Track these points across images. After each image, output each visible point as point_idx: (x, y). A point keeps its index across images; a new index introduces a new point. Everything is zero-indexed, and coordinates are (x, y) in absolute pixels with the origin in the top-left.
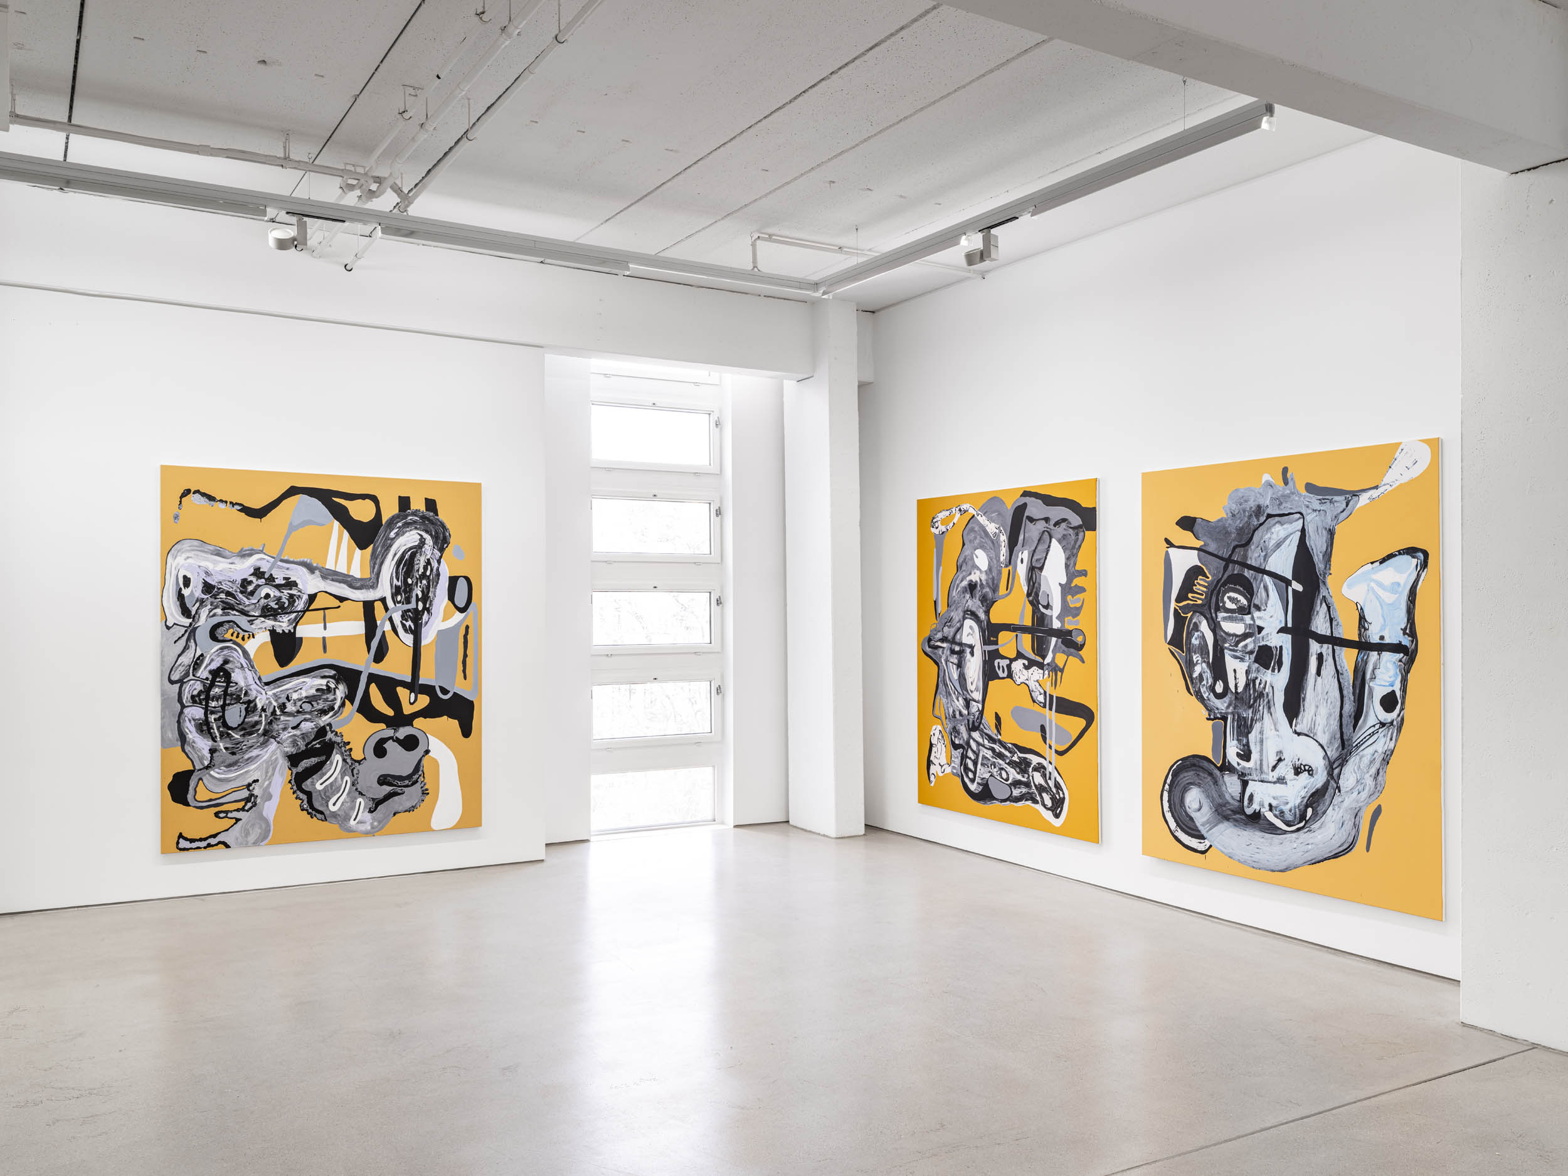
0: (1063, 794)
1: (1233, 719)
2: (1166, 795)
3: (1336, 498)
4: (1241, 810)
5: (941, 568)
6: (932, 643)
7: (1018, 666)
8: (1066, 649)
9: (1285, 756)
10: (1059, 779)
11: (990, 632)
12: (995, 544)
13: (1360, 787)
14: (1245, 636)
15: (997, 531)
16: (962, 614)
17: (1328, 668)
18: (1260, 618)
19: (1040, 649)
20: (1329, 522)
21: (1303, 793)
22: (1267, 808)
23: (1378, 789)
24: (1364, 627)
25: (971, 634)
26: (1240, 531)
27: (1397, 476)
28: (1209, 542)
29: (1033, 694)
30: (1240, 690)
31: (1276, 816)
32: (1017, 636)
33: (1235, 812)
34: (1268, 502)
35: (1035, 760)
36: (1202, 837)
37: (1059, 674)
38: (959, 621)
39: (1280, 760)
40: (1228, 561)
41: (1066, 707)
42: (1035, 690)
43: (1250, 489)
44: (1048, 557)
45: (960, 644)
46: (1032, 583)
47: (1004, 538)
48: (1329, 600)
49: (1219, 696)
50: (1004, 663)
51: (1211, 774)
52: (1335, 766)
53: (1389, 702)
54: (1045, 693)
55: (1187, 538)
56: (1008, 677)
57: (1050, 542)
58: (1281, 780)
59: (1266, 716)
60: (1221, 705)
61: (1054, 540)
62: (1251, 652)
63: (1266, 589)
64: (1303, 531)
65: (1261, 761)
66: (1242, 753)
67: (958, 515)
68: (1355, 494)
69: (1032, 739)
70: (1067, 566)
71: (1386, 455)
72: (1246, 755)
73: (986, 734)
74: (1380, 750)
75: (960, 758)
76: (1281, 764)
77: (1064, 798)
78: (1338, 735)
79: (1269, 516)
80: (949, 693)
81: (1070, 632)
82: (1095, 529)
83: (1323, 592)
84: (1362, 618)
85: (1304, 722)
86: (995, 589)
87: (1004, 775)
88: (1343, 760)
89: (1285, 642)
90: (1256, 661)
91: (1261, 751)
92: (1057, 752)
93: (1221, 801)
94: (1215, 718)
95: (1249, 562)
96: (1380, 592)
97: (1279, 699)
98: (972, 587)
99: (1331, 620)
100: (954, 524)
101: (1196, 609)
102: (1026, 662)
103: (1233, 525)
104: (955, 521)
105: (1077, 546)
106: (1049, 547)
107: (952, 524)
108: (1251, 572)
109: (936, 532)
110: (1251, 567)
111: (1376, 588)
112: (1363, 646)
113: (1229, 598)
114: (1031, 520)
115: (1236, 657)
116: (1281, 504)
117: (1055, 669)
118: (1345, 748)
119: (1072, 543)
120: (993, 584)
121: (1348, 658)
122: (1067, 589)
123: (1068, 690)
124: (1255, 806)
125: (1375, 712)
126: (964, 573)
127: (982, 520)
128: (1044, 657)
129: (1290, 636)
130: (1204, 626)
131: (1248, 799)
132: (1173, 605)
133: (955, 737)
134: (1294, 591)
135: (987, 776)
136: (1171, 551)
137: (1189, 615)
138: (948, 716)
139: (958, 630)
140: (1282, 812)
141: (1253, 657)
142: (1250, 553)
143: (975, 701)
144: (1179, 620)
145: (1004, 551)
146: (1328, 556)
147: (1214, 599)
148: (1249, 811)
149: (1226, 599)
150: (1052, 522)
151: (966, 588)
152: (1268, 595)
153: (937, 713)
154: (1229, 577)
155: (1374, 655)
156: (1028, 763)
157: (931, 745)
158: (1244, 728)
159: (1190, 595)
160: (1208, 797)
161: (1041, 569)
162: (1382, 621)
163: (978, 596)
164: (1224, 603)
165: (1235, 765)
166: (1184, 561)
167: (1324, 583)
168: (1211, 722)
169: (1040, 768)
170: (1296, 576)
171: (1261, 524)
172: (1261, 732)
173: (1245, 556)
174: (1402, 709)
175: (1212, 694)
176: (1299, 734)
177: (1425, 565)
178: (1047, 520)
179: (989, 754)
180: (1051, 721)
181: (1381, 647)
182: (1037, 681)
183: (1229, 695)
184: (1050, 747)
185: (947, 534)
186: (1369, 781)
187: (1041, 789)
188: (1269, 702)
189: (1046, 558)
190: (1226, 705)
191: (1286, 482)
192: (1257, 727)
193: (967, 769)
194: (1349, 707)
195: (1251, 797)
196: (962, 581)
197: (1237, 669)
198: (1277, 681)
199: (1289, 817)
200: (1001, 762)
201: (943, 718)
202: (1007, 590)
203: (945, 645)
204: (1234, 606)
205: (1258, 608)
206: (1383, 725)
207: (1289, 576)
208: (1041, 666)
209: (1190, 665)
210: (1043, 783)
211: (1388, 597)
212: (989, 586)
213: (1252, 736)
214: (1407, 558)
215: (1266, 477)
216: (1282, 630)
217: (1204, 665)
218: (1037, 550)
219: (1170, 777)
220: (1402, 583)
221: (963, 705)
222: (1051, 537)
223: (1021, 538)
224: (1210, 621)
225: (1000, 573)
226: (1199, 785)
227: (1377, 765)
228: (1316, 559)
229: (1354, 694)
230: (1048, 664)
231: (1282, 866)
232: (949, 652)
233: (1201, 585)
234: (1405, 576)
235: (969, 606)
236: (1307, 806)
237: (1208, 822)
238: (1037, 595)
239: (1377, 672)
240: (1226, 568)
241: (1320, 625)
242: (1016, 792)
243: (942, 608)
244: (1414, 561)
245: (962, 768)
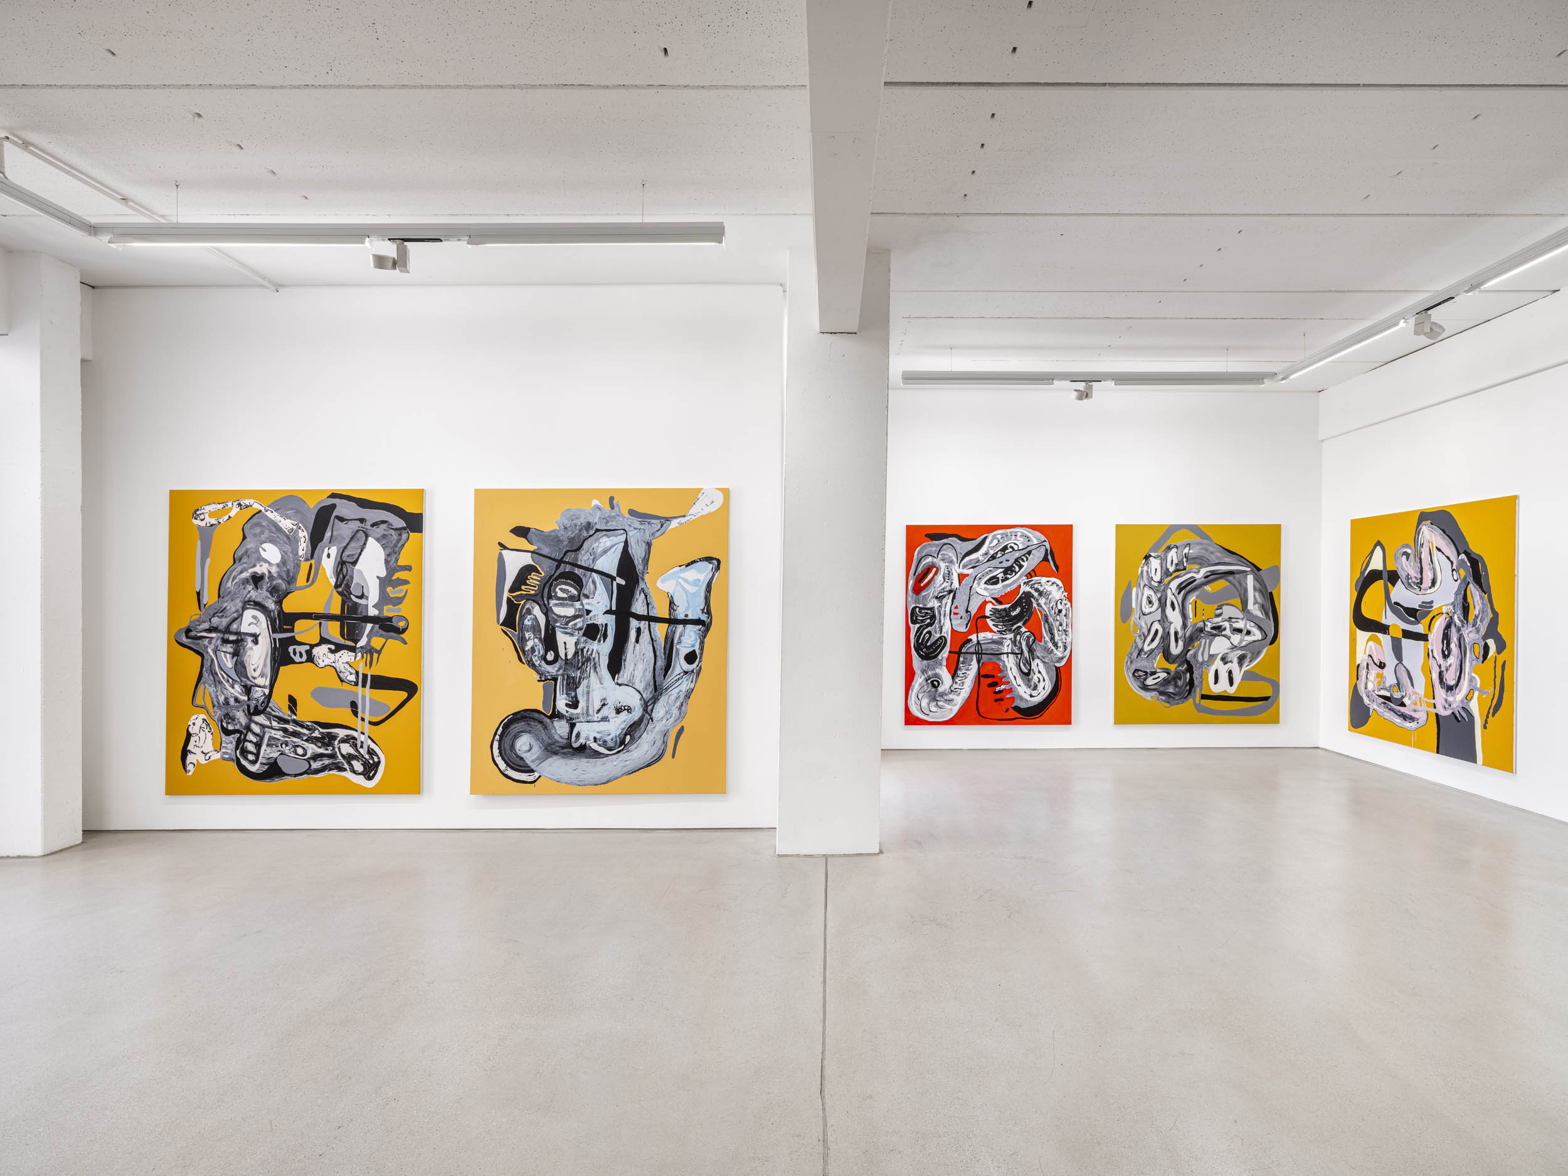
0: (379, 758)
1: (563, 679)
2: (496, 745)
3: (653, 521)
4: (569, 746)
5: (208, 561)
6: (192, 634)
7: (321, 652)
8: (382, 632)
9: (609, 701)
10: (373, 746)
11: (283, 622)
12: (291, 539)
13: (668, 716)
14: (575, 617)
15: (295, 527)
16: (240, 605)
17: (645, 637)
18: (588, 604)
19: (351, 632)
20: (647, 537)
21: (623, 726)
22: (592, 740)
23: (682, 715)
24: (673, 609)
25: (253, 622)
26: (571, 540)
27: (699, 510)
28: (542, 546)
29: (341, 675)
30: (569, 657)
31: (600, 745)
32: (320, 624)
33: (563, 748)
34: (596, 520)
35: (342, 733)
36: (533, 771)
37: (375, 655)
38: (237, 611)
39: (604, 705)
40: (560, 562)
41: (380, 683)
42: (343, 671)
43: (580, 510)
44: (363, 553)
45: (238, 633)
46: (341, 576)
47: (304, 535)
48: (646, 591)
49: (549, 663)
50: (303, 649)
51: (541, 722)
52: (648, 706)
53: (691, 658)
54: (357, 673)
55: (522, 543)
56: (306, 661)
57: (366, 540)
58: (605, 719)
59: (593, 674)
60: (552, 670)
61: (370, 539)
62: (580, 629)
63: (594, 583)
64: (626, 542)
65: (588, 707)
66: (571, 703)
67: (235, 510)
68: (668, 519)
69: (343, 715)
70: (387, 562)
71: (692, 495)
72: (574, 704)
73: (274, 716)
74: (683, 690)
75: (234, 743)
76: (605, 708)
77: (379, 762)
78: (652, 683)
79: (597, 530)
80: (220, 682)
81: (390, 619)
82: (421, 531)
83: (642, 585)
84: (672, 603)
85: (624, 676)
86: (291, 580)
87: (300, 751)
88: (655, 700)
89: (611, 620)
90: (584, 635)
91: (588, 700)
92: (370, 723)
93: (550, 741)
94: (546, 680)
95: (579, 563)
96: (686, 586)
97: (604, 661)
98: (257, 580)
99: (648, 604)
100: (230, 517)
101: (529, 598)
102: (333, 647)
103: (565, 536)
104: (232, 514)
105: (399, 545)
106: (365, 544)
107: (227, 517)
108: (581, 570)
109: (203, 524)
110: (580, 567)
111: (682, 582)
112: (672, 621)
113: (560, 589)
114: (341, 519)
115: (566, 633)
116: (608, 522)
117: (369, 651)
118: (658, 690)
119: (394, 542)
120: (288, 575)
121: (660, 630)
122: (384, 582)
123: (385, 668)
124: (582, 741)
125: (680, 665)
126: (245, 565)
127: (273, 516)
128: (356, 642)
129: (614, 616)
130: (537, 611)
131: (576, 737)
132: (506, 594)
133: (228, 723)
134: (618, 585)
135: (275, 755)
136: (505, 552)
137: (522, 602)
138: (216, 703)
139: (235, 619)
140: (605, 742)
141: (582, 632)
142: (580, 557)
143: (260, 687)
144: (512, 607)
145: (303, 547)
146: (646, 560)
147: (546, 590)
148: (576, 745)
149: (557, 590)
150: (369, 523)
151: (247, 579)
152: (596, 587)
153: (199, 700)
154: (560, 574)
155: (680, 627)
156: (333, 737)
157: (189, 736)
158: (572, 685)
159: (523, 587)
160: (538, 739)
161: (355, 563)
162: (686, 604)
163: (265, 587)
164: (556, 593)
165: (565, 713)
166: (515, 562)
167: (643, 579)
168: (542, 683)
169: (347, 740)
170: (620, 573)
171: (590, 536)
172: (588, 687)
173: (576, 559)
174: (700, 662)
175: (543, 662)
176: (620, 685)
177: (718, 568)
178: (362, 520)
179: (279, 735)
180: (364, 697)
181: (685, 622)
182: (347, 663)
183: (560, 661)
184: (363, 719)
185: (218, 529)
186: (675, 712)
187: (349, 758)
188: (595, 664)
189: (360, 554)
190: (556, 669)
191: (612, 507)
192: (584, 683)
193: (244, 752)
194: (661, 663)
195: (578, 735)
196: (241, 572)
197: (567, 642)
198: (602, 649)
199: (610, 744)
200: (295, 740)
201: (210, 707)
202: (308, 581)
203: (213, 635)
204: (565, 595)
205: (587, 597)
206: (686, 673)
207: (614, 574)
208: (352, 649)
209: (523, 640)
210: (352, 751)
211: (691, 589)
212: (282, 578)
213: (579, 691)
214: (705, 563)
215: (595, 502)
216: (607, 612)
217: (536, 640)
218: (348, 547)
219: (501, 729)
220: (702, 580)
221: (240, 691)
222: (367, 536)
223: (328, 534)
224: (543, 607)
225: (297, 566)
226: (530, 732)
227: (681, 699)
228: (636, 562)
229: (665, 654)
230: (362, 647)
231: (605, 779)
232: (219, 642)
233: (534, 579)
234: (704, 575)
235: (251, 597)
236: (626, 735)
237: (538, 758)
238: (348, 586)
239: (682, 638)
240: (558, 567)
241: (639, 607)
242: (315, 765)
243: (210, 597)
244: (709, 567)
245: (238, 751)
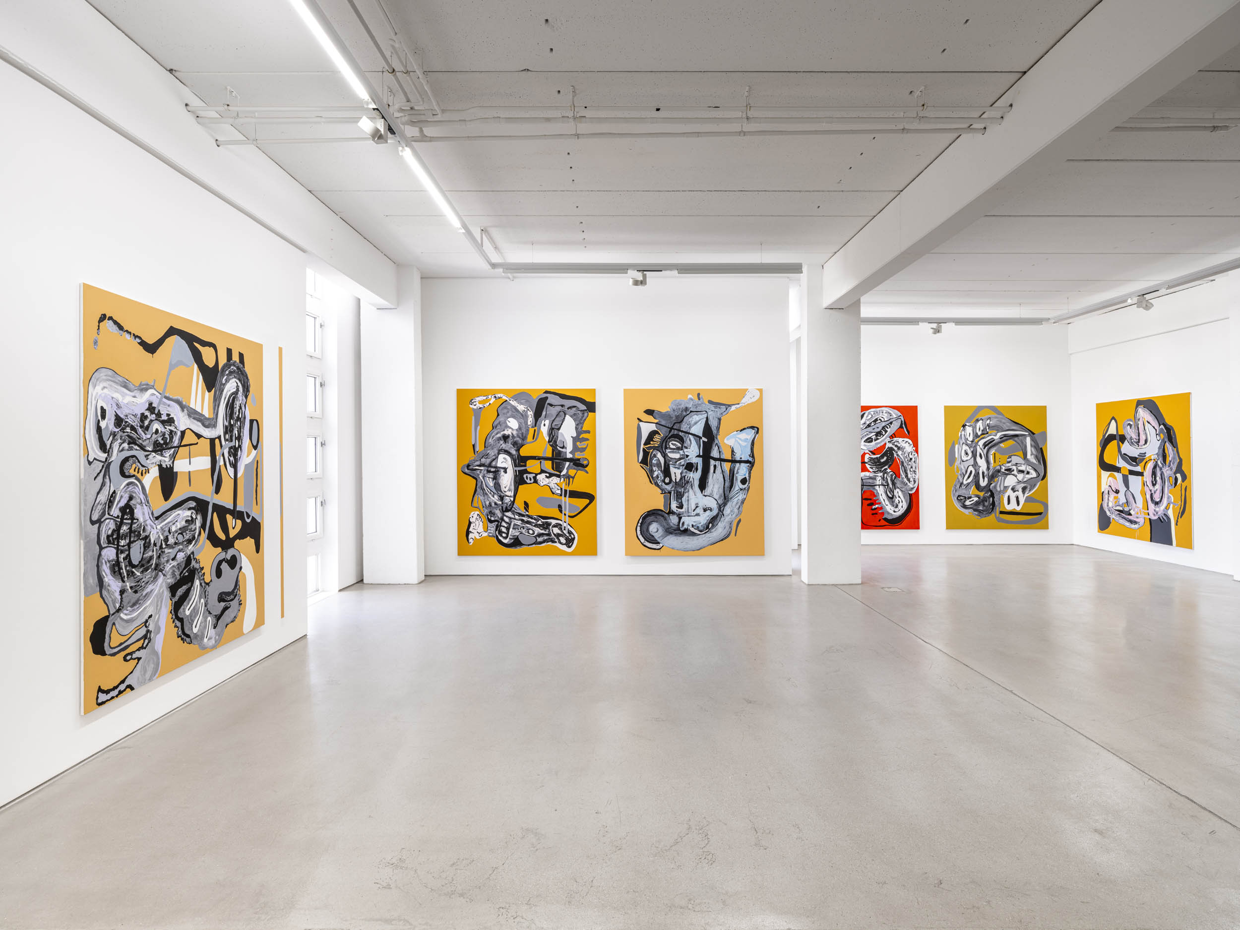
0: (574, 536)
1: (674, 493)
2: (639, 528)
3: (721, 407)
4: (679, 529)
5: (479, 428)
6: (471, 467)
7: (541, 477)
8: (576, 467)
9: (699, 505)
10: (571, 529)
11: (520, 461)
12: (524, 416)
13: (733, 513)
14: (680, 459)
15: (526, 409)
16: (496, 452)
17: (719, 470)
18: (687, 452)
19: (558, 468)
20: (718, 415)
21: (707, 519)
22: (691, 526)
23: (739, 513)
24: (733, 454)
25: (504, 461)
26: (677, 417)
27: (746, 401)
28: (661, 420)
29: (552, 490)
30: (677, 481)
31: (695, 529)
32: (541, 462)
33: (675, 530)
34: (691, 406)
35: (554, 522)
36: (659, 543)
37: (571, 479)
38: (495, 455)
39: (697, 507)
40: (671, 429)
41: (574, 494)
42: (554, 487)
43: (681, 400)
44: (563, 424)
45: (496, 467)
46: (552, 436)
47: (531, 414)
48: (719, 445)
49: (667, 484)
50: (532, 476)
51: (663, 516)
52: (721, 507)
53: (744, 481)
54: (561, 489)
55: (650, 418)
56: (533, 483)
57: (565, 416)
58: (698, 515)
59: (690, 490)
60: (668, 488)
61: (567, 416)
62: (683, 465)
63: (690, 440)
64: (707, 418)
65: (688, 508)
66: (679, 506)
67: (493, 400)
68: (730, 406)
69: (554, 512)
70: (576, 428)
71: (743, 392)
72: (681, 507)
73: (516, 513)
74: (740, 499)
75: (495, 527)
76: (697, 508)
77: (574, 538)
78: (723, 495)
79: (691, 412)
80: (486, 494)
81: (579, 460)
82: (594, 411)
83: (716, 441)
84: (733, 451)
85: (708, 491)
86: (524, 438)
87: (531, 532)
88: (725, 504)
89: (700, 461)
90: (685, 469)
91: (688, 504)
92: (569, 516)
93: (668, 527)
94: (665, 493)
95: (682, 429)
96: (740, 442)
97: (697, 483)
98: (505, 438)
99: (720, 452)
100: (490, 404)
101: (655, 448)
102: (548, 475)
103: (673, 415)
104: (491, 402)
105: (583, 419)
106: (564, 419)
107: (488, 404)
108: (683, 433)
109: (475, 407)
110: (682, 431)
111: (738, 440)
112: (733, 461)
113: (672, 444)
114: (551, 405)
115: (676, 468)
116: (697, 407)
117: (568, 477)
118: (726, 499)
119: (580, 417)
120: (522, 435)
121: (727, 466)
122: (575, 440)
123: (575, 486)
124: (685, 526)
125: (738, 485)
126: (499, 430)
127: (514, 403)
128: (561, 472)
129: (702, 458)
130: (659, 455)
132: (642, 446)
133: (491, 516)
134: (703, 441)
135: (517, 534)
136: (641, 423)
137: (651, 451)
138: (484, 505)
139: (494, 460)
140: (698, 527)
141: (684, 467)
142: (682, 426)
143: (508, 496)
144: (646, 453)
145: (531, 420)
146: (718, 428)
147: (664, 444)
148: (682, 529)
149: (670, 444)
150: (566, 407)
151: (500, 438)
152: (691, 443)
153: (475, 504)
154: (671, 435)
155: (738, 465)
156: (549, 524)
157: (470, 523)
158: (679, 496)
159: (651, 442)
160: (661, 526)
161: (559, 429)
162: (740, 452)
163: (510, 442)
164: (669, 446)
165: (675, 511)
166: (647, 428)
167: (717, 438)
168: (663, 495)
169: (558, 525)
170: (704, 435)
171: (687, 415)
172: (688, 497)
173: (680, 427)
174: (749, 483)
175: (663, 483)
176: (706, 496)
177: (757, 432)
178: (562, 406)
179: (519, 523)
180: (565, 502)
181: (740, 462)
182: (556, 484)
183: (672, 483)
184: (565, 515)
185: (483, 411)
186: (736, 511)
187: (558, 536)
188: (691, 485)
189: (562, 424)
190: (670, 487)
191: (699, 399)
192: (686, 495)
193: (501, 532)
194: (727, 484)
195: (683, 523)
196: (497, 434)
197: (676, 473)
198: (695, 476)
199: (701, 528)
200: (528, 526)
201: (481, 507)
202: (533, 439)
203: (482, 468)
204: (674, 447)
205: (686, 448)
206: (741, 489)
207: (701, 435)
208: (559, 476)
209: (652, 471)
210: (559, 532)
211: (744, 444)
212: (519, 437)
213: (683, 499)
214: (751, 430)
215: (690, 396)
216: (697, 456)
217: (659, 471)
218: (555, 420)
219: (641, 520)
220: (749, 439)
221: (497, 499)
222: (565, 414)
223: (544, 413)
224: (662, 453)
225: (528, 431)
226: (657, 522)
227: (739, 504)
228: (713, 429)
229: (729, 479)
230: (564, 475)
231: (699, 547)
232: (485, 472)
233: (657, 438)
234: (750, 436)
235: (502, 447)
236: (709, 523)
237: (662, 536)
238: (555, 442)
239: (739, 470)
240: (670, 432)
241: (715, 453)
242: (540, 539)
243: (480, 448)
244: (753, 431)
245: (497, 532)
